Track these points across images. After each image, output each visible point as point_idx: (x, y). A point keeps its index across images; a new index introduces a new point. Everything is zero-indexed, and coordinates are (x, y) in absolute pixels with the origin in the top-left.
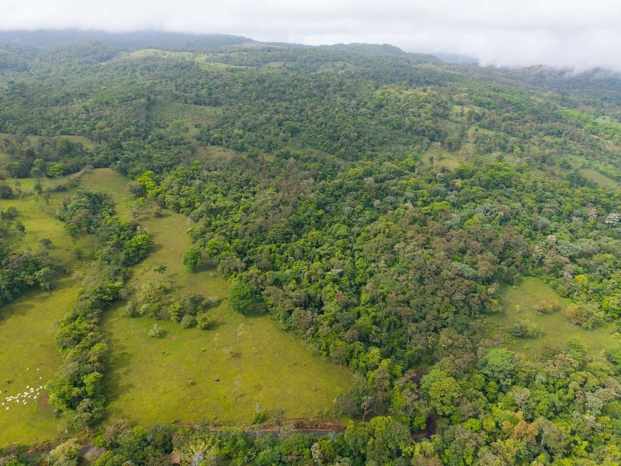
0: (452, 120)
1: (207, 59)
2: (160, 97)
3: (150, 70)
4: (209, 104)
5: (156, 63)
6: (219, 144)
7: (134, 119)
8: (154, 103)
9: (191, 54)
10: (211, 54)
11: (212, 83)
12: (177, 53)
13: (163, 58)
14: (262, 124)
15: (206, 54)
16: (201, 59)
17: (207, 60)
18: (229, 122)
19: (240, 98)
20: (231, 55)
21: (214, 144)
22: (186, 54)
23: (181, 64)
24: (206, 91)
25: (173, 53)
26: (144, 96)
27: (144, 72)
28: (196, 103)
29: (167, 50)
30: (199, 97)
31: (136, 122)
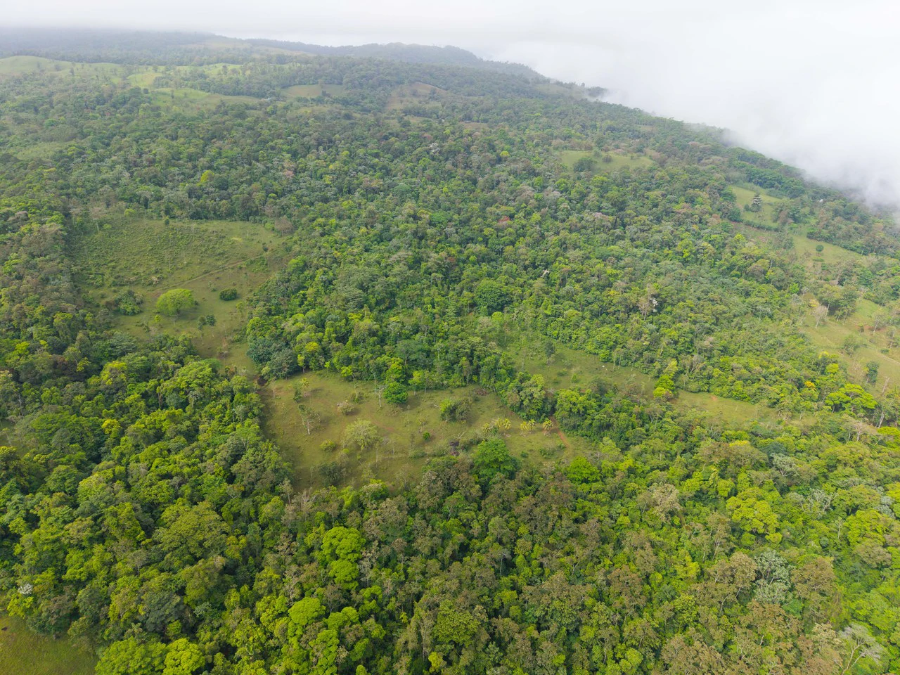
0: (748, 224)
1: (157, 79)
2: (98, 211)
3: (36, 110)
4: (230, 214)
5: (45, 90)
6: (321, 368)
7: (38, 302)
8: (84, 230)
9: (120, 69)
10: (162, 68)
11: (212, 151)
12: (87, 66)
13: (61, 81)
14: (406, 282)
15: (150, 68)
16: (144, 79)
17: (158, 82)
18: (313, 278)
19: (298, 192)
20: (205, 69)
21: (308, 368)
22: (108, 67)
23: (111, 96)
24: (211, 178)
25: (79, 65)
26: (50, 208)
27: (23, 115)
28: (196, 216)
29: (63, 59)
30: (199, 197)
31: (46, 313)
